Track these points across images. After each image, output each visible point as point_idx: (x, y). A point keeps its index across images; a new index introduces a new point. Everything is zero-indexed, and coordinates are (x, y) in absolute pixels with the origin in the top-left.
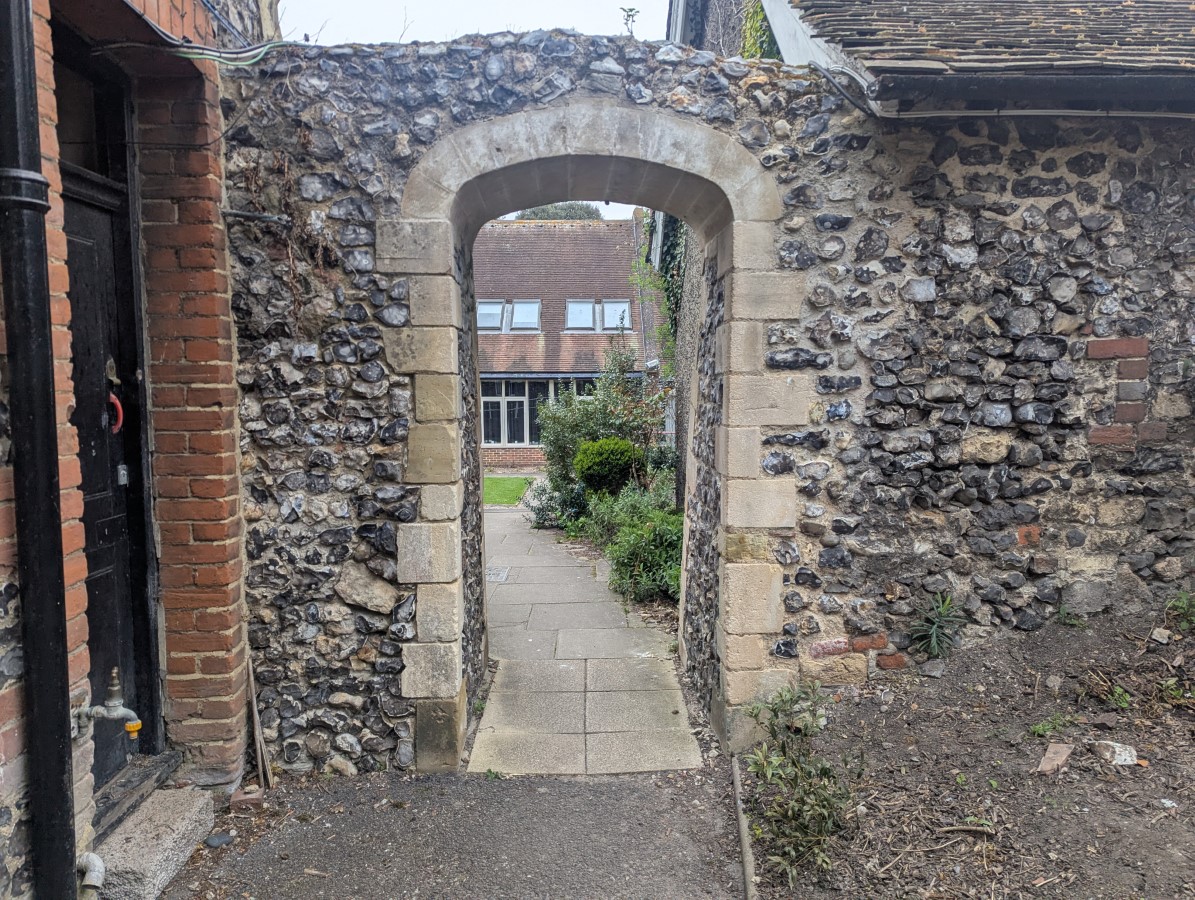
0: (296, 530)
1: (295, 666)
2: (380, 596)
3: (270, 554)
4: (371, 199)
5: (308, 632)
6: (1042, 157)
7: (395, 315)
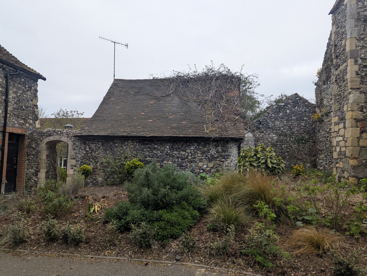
0: (30, 173)
1: (29, 186)
2: (36, 179)
3: (27, 175)
4: (38, 144)
5: (30, 182)
6: (95, 141)
7: (40, 154)
